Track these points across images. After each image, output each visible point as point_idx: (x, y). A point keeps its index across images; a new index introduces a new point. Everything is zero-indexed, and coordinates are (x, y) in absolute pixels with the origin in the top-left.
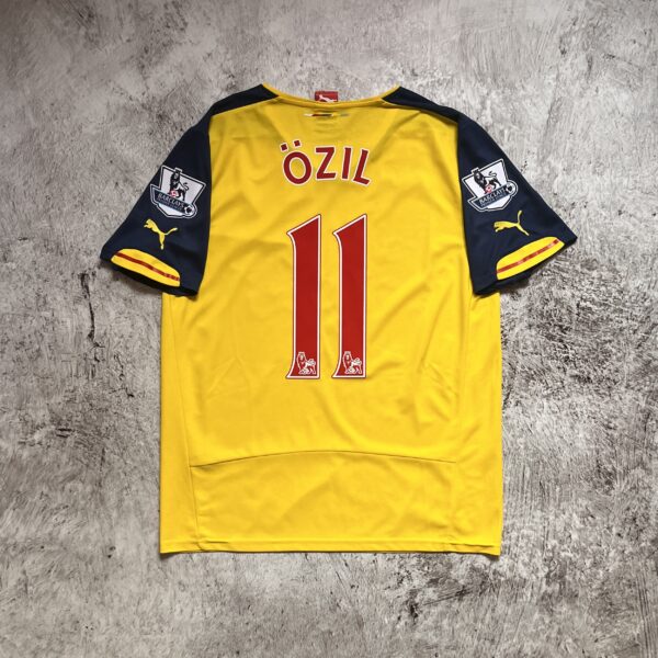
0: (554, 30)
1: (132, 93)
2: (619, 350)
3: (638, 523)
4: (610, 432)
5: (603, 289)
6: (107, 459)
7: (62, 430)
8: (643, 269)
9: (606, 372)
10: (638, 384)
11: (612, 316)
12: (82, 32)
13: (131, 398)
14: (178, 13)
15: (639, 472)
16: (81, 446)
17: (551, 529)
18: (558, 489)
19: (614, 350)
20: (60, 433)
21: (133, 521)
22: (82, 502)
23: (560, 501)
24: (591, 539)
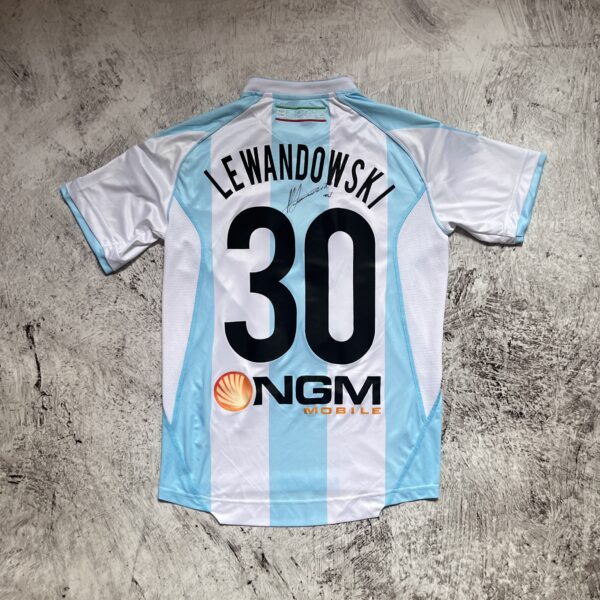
0: (480, 80)
1: (70, 148)
2: (550, 386)
3: (571, 549)
4: (543, 464)
5: (533, 328)
6: (58, 503)
7: (13, 477)
8: (571, 308)
9: (537, 407)
10: (569, 417)
11: (543, 354)
12: (18, 90)
13: (79, 444)
14: (113, 70)
15: (572, 501)
16: (31, 491)
17: (489, 557)
18: (495, 520)
19: (545, 387)
20: (10, 479)
21: (85, 563)
22: (36, 545)
23: (497, 531)
24: (527, 566)
